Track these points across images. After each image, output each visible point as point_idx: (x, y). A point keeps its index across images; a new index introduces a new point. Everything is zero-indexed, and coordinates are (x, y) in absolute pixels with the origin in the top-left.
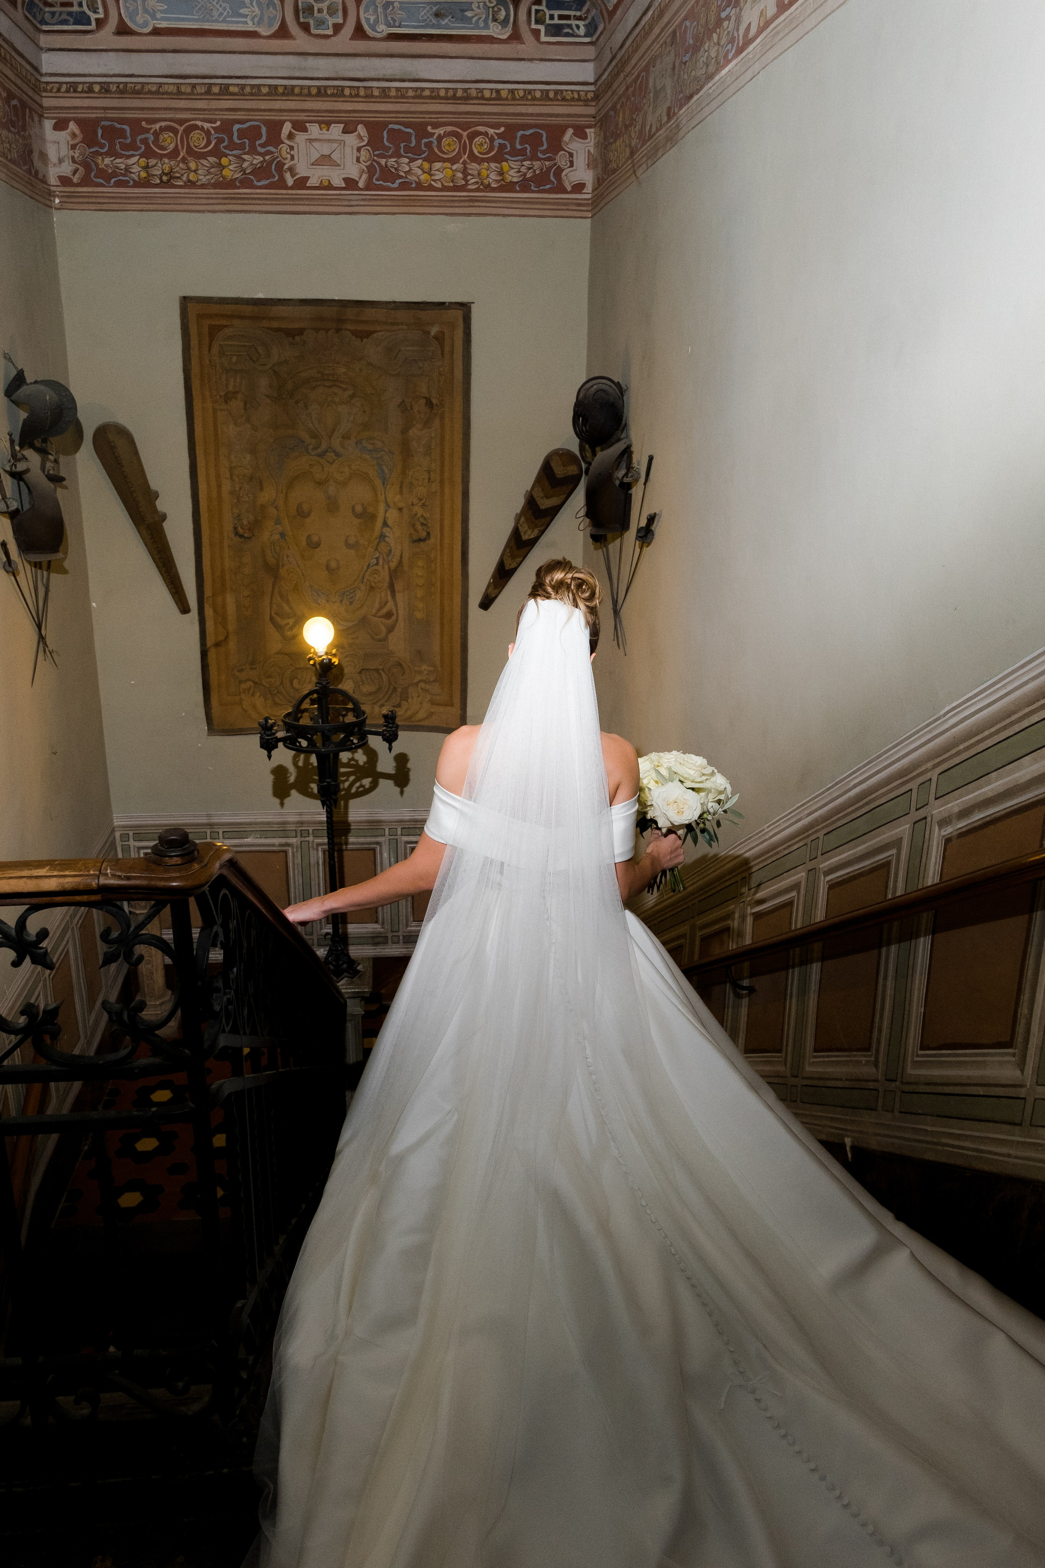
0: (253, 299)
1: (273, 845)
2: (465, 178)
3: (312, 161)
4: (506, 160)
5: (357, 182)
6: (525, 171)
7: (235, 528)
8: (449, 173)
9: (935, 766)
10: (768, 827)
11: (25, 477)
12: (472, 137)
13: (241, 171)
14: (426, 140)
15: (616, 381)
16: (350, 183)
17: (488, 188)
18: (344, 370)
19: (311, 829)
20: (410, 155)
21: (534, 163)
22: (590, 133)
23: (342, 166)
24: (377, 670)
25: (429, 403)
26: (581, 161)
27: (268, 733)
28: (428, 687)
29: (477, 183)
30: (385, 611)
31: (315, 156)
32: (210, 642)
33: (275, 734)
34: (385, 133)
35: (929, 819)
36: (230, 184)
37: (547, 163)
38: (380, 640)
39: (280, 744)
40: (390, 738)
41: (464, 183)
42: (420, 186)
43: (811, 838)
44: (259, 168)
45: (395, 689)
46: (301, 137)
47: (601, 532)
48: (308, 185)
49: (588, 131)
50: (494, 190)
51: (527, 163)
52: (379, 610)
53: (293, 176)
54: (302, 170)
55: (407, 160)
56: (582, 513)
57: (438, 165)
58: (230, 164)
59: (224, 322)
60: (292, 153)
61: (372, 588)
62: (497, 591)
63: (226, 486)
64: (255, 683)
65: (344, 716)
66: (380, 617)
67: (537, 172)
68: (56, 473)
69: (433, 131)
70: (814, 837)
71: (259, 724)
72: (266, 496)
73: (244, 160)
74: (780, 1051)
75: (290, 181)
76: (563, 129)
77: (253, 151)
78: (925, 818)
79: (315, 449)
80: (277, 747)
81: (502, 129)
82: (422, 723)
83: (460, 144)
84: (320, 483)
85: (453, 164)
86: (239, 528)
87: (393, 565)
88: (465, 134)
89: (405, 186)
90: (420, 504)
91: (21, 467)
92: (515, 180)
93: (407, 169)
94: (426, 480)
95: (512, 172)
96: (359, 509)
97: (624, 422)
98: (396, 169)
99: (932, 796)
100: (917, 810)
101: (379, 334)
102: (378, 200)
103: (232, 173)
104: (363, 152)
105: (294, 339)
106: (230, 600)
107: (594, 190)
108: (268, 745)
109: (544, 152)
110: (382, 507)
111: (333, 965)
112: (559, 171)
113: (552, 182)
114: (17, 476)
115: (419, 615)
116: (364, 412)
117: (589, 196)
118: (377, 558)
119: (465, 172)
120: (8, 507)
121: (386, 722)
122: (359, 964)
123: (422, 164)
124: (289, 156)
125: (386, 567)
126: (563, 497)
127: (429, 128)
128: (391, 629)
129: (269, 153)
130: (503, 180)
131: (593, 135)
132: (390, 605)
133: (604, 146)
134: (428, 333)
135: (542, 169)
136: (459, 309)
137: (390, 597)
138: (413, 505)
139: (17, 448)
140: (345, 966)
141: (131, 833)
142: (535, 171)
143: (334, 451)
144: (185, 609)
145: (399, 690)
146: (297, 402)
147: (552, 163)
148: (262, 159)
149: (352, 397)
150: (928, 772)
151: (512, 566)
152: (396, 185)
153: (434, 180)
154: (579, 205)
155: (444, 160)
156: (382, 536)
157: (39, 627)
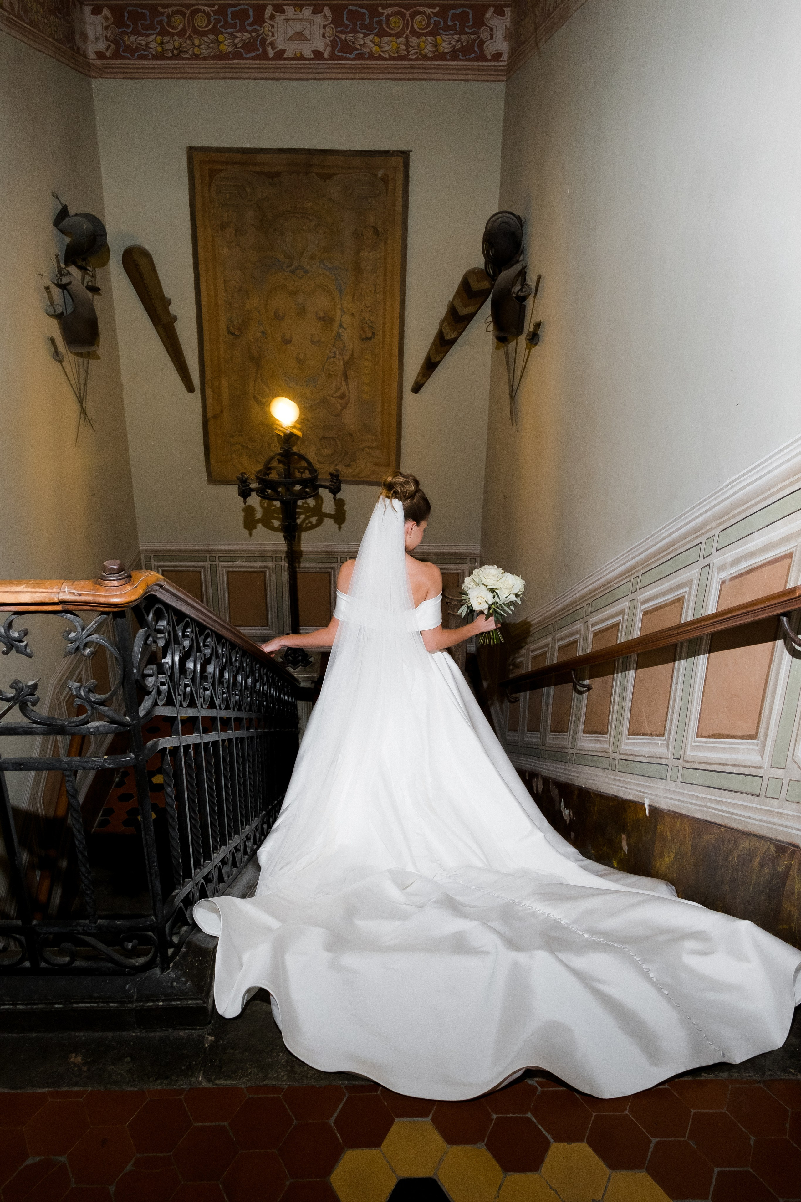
0: (242, 148)
1: (256, 567)
2: (407, 50)
3: (289, 36)
4: (440, 34)
5: (323, 54)
6: (455, 43)
7: (228, 328)
8: (395, 45)
9: (719, 525)
10: (606, 566)
11: (68, 287)
12: (413, 15)
13: (233, 46)
14: (378, 19)
15: (517, 214)
16: (318, 55)
17: (425, 57)
18: (310, 205)
20: (364, 31)
21: (462, 36)
22: (507, 10)
23: (312, 40)
24: (333, 438)
25: (376, 231)
26: (499, 34)
27: (243, 484)
28: (371, 451)
29: (416, 53)
30: (339, 393)
31: (291, 32)
32: (210, 413)
33: (249, 485)
34: (345, 13)
35: (711, 565)
36: (225, 56)
37: (472, 36)
38: (335, 416)
39: (254, 494)
40: (335, 490)
41: (406, 53)
42: (371, 57)
43: (633, 577)
44: (247, 43)
45: (346, 453)
46: (280, 18)
47: (502, 335)
48: (285, 56)
49: (505, 9)
50: (429, 59)
51: (456, 37)
52: (335, 393)
53: (273, 49)
54: (281, 46)
55: (362, 35)
56: (490, 319)
57: (386, 39)
58: (225, 40)
59: (219, 167)
60: (273, 30)
61: (330, 375)
62: (425, 379)
63: (222, 295)
64: (242, 446)
65: (302, 473)
66: (335, 398)
67: (464, 44)
68: (93, 285)
69: (383, 11)
70: (635, 575)
71: (237, 477)
72: (252, 303)
73: (236, 37)
74: (606, 734)
75: (271, 54)
76: (485, 8)
77: (243, 30)
78: (709, 565)
79: (287, 267)
80: (250, 495)
81: (438, 9)
82: (365, 479)
83: (404, 20)
84: (293, 294)
85: (398, 38)
86: (231, 328)
87: (347, 357)
88: (408, 13)
89: (361, 56)
90: (368, 311)
91: (65, 280)
92: (446, 50)
93: (362, 42)
94: (373, 291)
95: (444, 44)
96: (321, 314)
97: (522, 248)
98: (353, 43)
99: (714, 549)
100: (704, 558)
101: (339, 176)
102: (338, 68)
103: (227, 47)
104: (328, 29)
105: (273, 180)
106: (224, 383)
107: (509, 58)
108: (245, 493)
109: (470, 27)
110: (339, 313)
111: (291, 657)
112: (482, 42)
113: (475, 52)
114: (63, 287)
115: (366, 397)
116: (326, 238)
117: (505, 63)
118: (334, 353)
119: (407, 45)
120: (55, 311)
121: (332, 478)
122: (311, 657)
123: (373, 39)
124: (270, 34)
125: (341, 359)
126: (478, 306)
127: (380, 9)
128: (344, 407)
129: (255, 30)
130: (437, 50)
131: (509, 13)
132: (344, 387)
133: (517, 22)
134: (376, 175)
135: (468, 42)
136: (400, 156)
137: (343, 383)
138: (362, 311)
139: (63, 266)
140: (300, 658)
141: (152, 556)
142: (462, 44)
143: (303, 269)
144: (190, 389)
145: (349, 453)
146: (275, 230)
147: (476, 36)
148: (249, 36)
149: (317, 226)
150: (712, 530)
151: (437, 360)
152: (352, 56)
153: (383, 52)
154: (497, 71)
155: (391, 35)
156: (339, 335)
157: (81, 401)
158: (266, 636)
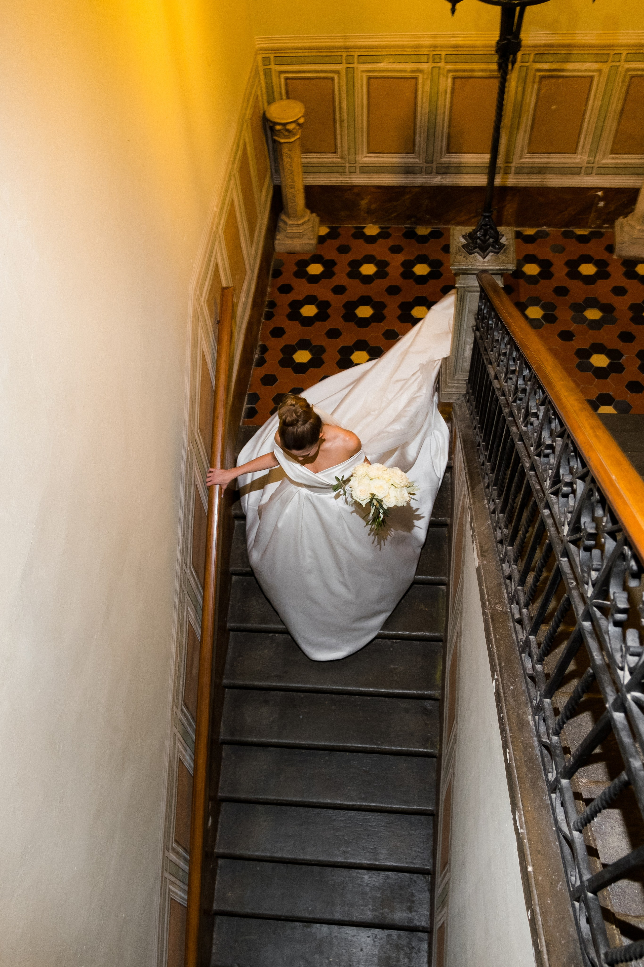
1: (405, 71)
19: (443, 53)
111: (481, 240)
122: (503, 235)
141: (272, 56)
158: (410, 165)
